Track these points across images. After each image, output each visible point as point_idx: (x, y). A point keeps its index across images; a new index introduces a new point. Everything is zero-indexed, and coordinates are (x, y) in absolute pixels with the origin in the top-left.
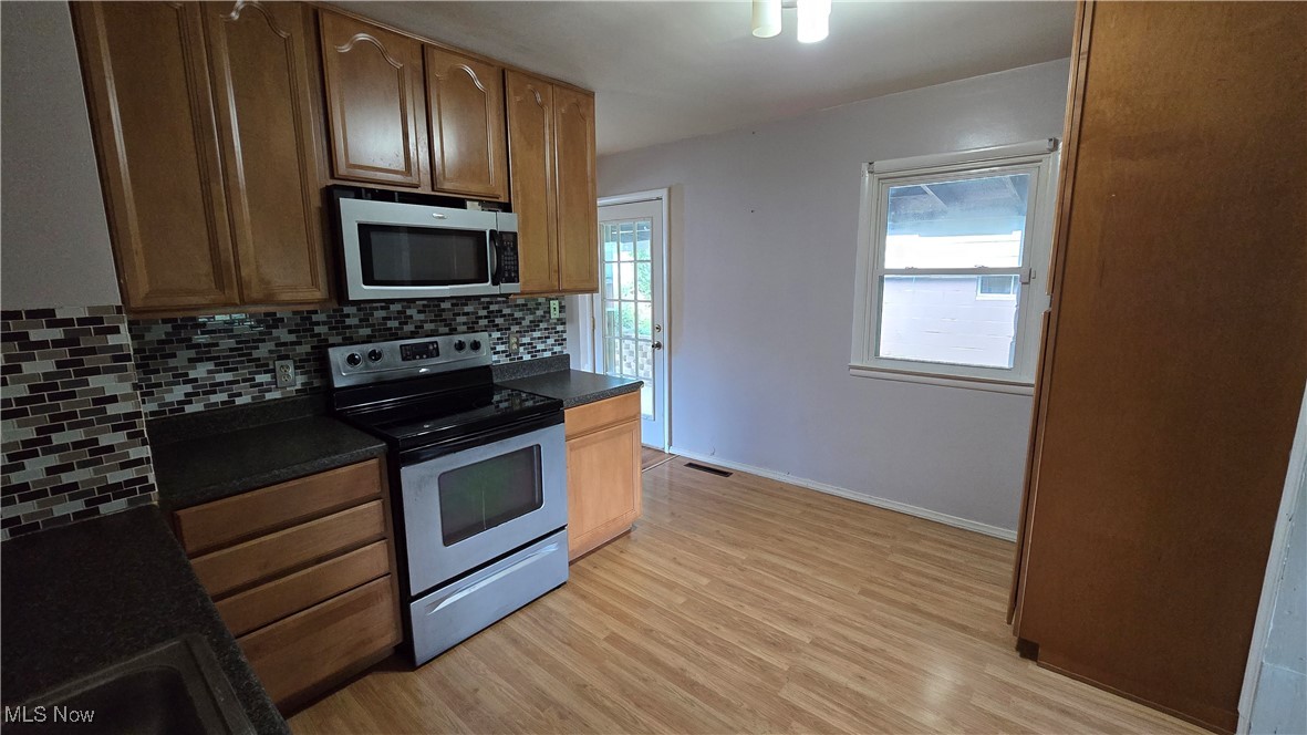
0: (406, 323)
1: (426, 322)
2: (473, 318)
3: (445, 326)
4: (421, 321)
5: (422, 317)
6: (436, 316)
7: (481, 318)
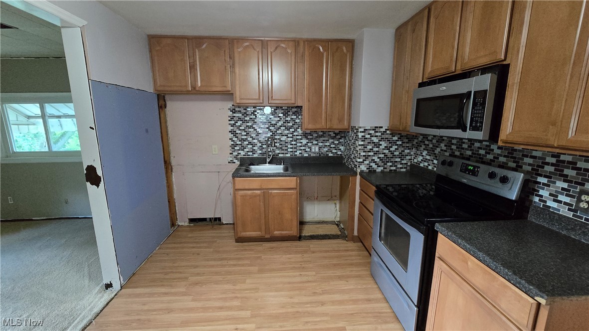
0: (489, 154)
1: (501, 155)
2: (540, 162)
3: (514, 162)
4: (498, 154)
5: (499, 152)
6: (508, 153)
7: (548, 164)
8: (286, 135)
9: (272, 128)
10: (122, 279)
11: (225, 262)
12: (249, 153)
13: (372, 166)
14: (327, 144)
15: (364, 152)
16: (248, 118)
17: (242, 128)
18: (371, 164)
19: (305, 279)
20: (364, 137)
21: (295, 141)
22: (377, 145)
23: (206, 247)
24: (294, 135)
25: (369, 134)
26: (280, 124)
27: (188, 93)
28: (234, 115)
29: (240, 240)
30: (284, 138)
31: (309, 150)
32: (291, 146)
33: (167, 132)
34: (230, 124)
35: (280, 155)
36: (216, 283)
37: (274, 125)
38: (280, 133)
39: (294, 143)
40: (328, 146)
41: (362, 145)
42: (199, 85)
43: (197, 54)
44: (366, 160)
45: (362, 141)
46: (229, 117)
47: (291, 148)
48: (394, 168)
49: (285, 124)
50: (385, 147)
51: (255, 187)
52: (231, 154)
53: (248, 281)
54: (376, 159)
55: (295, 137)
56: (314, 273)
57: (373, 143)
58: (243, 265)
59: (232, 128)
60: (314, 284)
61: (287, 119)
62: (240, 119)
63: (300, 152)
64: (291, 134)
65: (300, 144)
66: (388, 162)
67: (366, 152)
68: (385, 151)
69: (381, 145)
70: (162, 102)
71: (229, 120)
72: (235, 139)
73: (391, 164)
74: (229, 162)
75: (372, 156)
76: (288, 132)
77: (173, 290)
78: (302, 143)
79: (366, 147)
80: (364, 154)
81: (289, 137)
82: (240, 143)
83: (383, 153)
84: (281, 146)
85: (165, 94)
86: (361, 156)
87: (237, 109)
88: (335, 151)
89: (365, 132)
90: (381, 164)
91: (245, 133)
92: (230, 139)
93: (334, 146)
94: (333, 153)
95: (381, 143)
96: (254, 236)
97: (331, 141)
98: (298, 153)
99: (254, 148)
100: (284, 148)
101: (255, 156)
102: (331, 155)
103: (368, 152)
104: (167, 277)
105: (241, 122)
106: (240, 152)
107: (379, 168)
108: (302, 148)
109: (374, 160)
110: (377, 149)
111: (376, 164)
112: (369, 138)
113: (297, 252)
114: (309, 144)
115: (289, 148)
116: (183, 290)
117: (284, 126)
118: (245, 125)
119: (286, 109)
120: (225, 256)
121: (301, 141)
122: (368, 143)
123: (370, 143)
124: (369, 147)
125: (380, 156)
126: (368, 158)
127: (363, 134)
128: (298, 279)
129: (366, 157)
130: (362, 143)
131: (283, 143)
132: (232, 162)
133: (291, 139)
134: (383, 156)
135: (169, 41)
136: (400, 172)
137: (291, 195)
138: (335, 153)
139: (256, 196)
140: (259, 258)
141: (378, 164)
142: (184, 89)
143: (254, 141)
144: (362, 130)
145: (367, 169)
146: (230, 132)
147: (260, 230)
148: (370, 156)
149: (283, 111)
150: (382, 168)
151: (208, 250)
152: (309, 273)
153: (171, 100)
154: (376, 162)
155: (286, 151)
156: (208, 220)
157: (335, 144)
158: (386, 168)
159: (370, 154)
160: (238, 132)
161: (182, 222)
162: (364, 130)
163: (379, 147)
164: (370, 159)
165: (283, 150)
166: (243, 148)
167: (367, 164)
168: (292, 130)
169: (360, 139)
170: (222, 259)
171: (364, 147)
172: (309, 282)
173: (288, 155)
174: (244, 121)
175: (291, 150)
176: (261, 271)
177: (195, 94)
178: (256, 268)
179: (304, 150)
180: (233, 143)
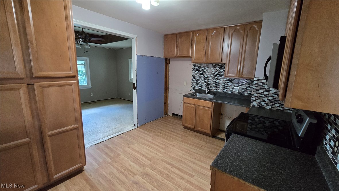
8: (219, 80)
9: (212, 75)
10: (138, 125)
11: (172, 133)
12: (200, 87)
13: (262, 104)
14: (244, 87)
15: (256, 94)
16: (201, 70)
17: (197, 74)
18: (261, 103)
19: (197, 152)
20: (257, 85)
21: (224, 83)
22: (267, 90)
23: (170, 125)
24: (224, 80)
25: (261, 82)
26: (217, 73)
27: (175, 58)
28: (195, 68)
29: (185, 127)
30: (218, 81)
31: (232, 89)
32: (222, 86)
33: (169, 74)
34: (192, 72)
35: (215, 90)
36: (163, 138)
37: (213, 74)
38: (216, 78)
39: (224, 84)
40: (245, 88)
41: (255, 89)
42: (179, 54)
43: (179, 40)
44: (257, 99)
45: (256, 86)
46: (193, 68)
47: (221, 87)
48: (282, 109)
49: (219, 74)
50: (274, 92)
51: (192, 103)
52: (191, 86)
53: (174, 142)
54: (266, 99)
55: (224, 81)
56: (204, 152)
57: (264, 88)
58: (178, 136)
59: (193, 74)
60: (199, 156)
61: (221, 71)
62: (197, 70)
63: (227, 90)
64: (222, 79)
65: (227, 86)
66: (276, 103)
67: (258, 94)
68: (274, 95)
69: (271, 91)
70: (168, 62)
71: (192, 70)
72: (194, 79)
73: (278, 105)
74: (190, 90)
75: (263, 97)
76: (220, 78)
77: (149, 134)
78: (228, 85)
79: (259, 91)
80: (256, 95)
81: (221, 81)
82: (196, 81)
83: (272, 97)
84: (216, 85)
85: (170, 58)
86: (254, 96)
87: (196, 65)
88: (250, 92)
89: (258, 81)
90: (269, 103)
91: (199, 77)
92: (192, 79)
93: (249, 89)
94: (248, 93)
95: (271, 89)
96: (189, 127)
97: (247, 85)
98: (225, 90)
99: (202, 85)
100: (217, 87)
101: (202, 89)
102: (246, 94)
103: (260, 94)
104: (151, 130)
105: (197, 71)
106: (195, 86)
107: (268, 106)
108: (228, 88)
109: (264, 100)
110: (267, 93)
111: (265, 103)
112: (261, 85)
113: (205, 142)
114: (232, 86)
115: (220, 87)
116: (152, 135)
117: (219, 75)
118: (199, 73)
119: (221, 65)
120: (174, 131)
121: (228, 84)
122: (260, 88)
123: (262, 88)
124: (261, 91)
125: (269, 98)
126: (259, 98)
127: (256, 82)
128: (194, 151)
129: (258, 98)
130: (256, 88)
131: (217, 84)
132: (191, 90)
133: (222, 82)
134: (272, 98)
135: (170, 36)
136: (287, 113)
137: (209, 111)
138: (250, 93)
139: (192, 107)
140: (187, 137)
141: (267, 103)
142: (173, 56)
143: (203, 81)
144: (256, 79)
145: (258, 105)
146: (192, 76)
147: (192, 125)
148: (261, 97)
149: (219, 66)
150: (270, 107)
151: (170, 126)
152: (201, 151)
153: (172, 61)
154: (266, 102)
155: (218, 89)
156: (180, 116)
157: (250, 88)
158: (274, 107)
159: (261, 95)
160: (196, 76)
161: (170, 114)
162: (258, 79)
163: (269, 92)
164: (261, 99)
165: (217, 88)
166: (197, 84)
167: (258, 102)
168: (223, 77)
169: (254, 85)
170: (172, 131)
171: (257, 91)
172: (198, 154)
173: (219, 91)
174: (199, 71)
175: (221, 88)
176: (182, 141)
177: (178, 58)
178: (181, 139)
179: (229, 89)
180: (193, 81)
